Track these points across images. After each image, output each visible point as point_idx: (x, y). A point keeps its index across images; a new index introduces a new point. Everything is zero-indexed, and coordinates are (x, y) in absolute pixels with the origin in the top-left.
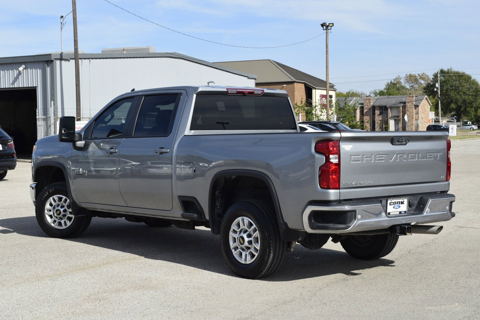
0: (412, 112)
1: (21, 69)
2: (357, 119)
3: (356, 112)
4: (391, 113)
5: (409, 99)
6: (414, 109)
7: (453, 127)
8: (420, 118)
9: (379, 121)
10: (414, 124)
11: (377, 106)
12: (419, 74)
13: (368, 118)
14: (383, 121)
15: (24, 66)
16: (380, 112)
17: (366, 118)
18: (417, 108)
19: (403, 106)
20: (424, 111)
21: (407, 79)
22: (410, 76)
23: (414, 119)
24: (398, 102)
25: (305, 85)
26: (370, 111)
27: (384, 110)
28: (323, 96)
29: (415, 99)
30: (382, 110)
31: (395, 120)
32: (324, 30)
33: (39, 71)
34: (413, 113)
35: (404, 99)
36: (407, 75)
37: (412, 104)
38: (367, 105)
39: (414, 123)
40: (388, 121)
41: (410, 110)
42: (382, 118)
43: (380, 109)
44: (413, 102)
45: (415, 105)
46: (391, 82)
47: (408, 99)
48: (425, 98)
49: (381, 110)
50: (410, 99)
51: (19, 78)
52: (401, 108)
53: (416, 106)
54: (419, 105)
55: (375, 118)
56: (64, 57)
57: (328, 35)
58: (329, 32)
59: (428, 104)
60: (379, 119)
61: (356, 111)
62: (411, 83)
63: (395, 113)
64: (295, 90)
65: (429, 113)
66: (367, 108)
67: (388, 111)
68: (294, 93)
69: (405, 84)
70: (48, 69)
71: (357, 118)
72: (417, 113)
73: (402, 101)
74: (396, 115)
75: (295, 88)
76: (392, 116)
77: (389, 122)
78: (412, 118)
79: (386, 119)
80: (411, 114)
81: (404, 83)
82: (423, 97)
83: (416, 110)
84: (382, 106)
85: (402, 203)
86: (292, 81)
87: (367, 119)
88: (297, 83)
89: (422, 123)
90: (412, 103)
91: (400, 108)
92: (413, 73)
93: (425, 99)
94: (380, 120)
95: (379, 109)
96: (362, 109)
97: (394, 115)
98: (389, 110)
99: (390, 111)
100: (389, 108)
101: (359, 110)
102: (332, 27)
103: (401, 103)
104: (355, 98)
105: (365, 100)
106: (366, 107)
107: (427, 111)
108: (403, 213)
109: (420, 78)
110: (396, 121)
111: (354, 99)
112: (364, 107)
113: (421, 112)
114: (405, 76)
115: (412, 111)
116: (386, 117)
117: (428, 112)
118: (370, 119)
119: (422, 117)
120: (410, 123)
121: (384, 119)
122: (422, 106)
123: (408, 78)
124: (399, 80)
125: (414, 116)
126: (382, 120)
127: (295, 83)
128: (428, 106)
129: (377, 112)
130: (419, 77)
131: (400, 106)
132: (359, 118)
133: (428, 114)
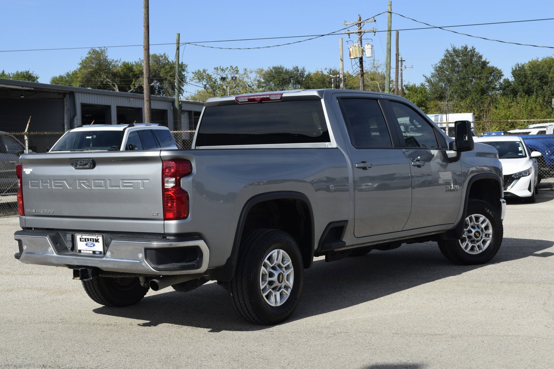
85: (97, 241)
108: (98, 254)
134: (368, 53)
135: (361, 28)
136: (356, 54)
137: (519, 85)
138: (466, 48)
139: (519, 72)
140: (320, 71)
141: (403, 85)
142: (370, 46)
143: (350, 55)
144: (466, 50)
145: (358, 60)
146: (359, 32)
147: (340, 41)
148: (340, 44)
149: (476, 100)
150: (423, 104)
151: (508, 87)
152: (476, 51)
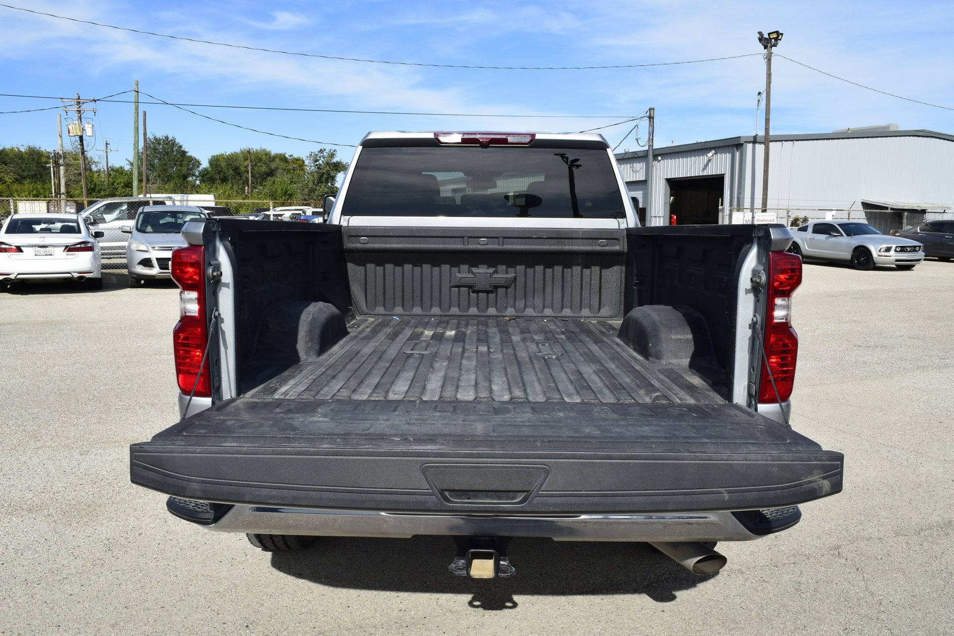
1: (710, 155)
15: (713, 151)
33: (729, 156)
51: (708, 164)
56: (758, 140)
70: (738, 154)
134: (89, 131)
135: (80, 107)
136: (76, 132)
137: (216, 173)
138: (167, 138)
139: (215, 162)
140: (16, 146)
141: (109, 166)
142: (90, 126)
143: (69, 133)
144: (168, 139)
145: (78, 138)
146: (77, 111)
147: (58, 117)
148: (58, 120)
149: (178, 185)
150: (130, 185)
151: (206, 174)
152: (176, 140)
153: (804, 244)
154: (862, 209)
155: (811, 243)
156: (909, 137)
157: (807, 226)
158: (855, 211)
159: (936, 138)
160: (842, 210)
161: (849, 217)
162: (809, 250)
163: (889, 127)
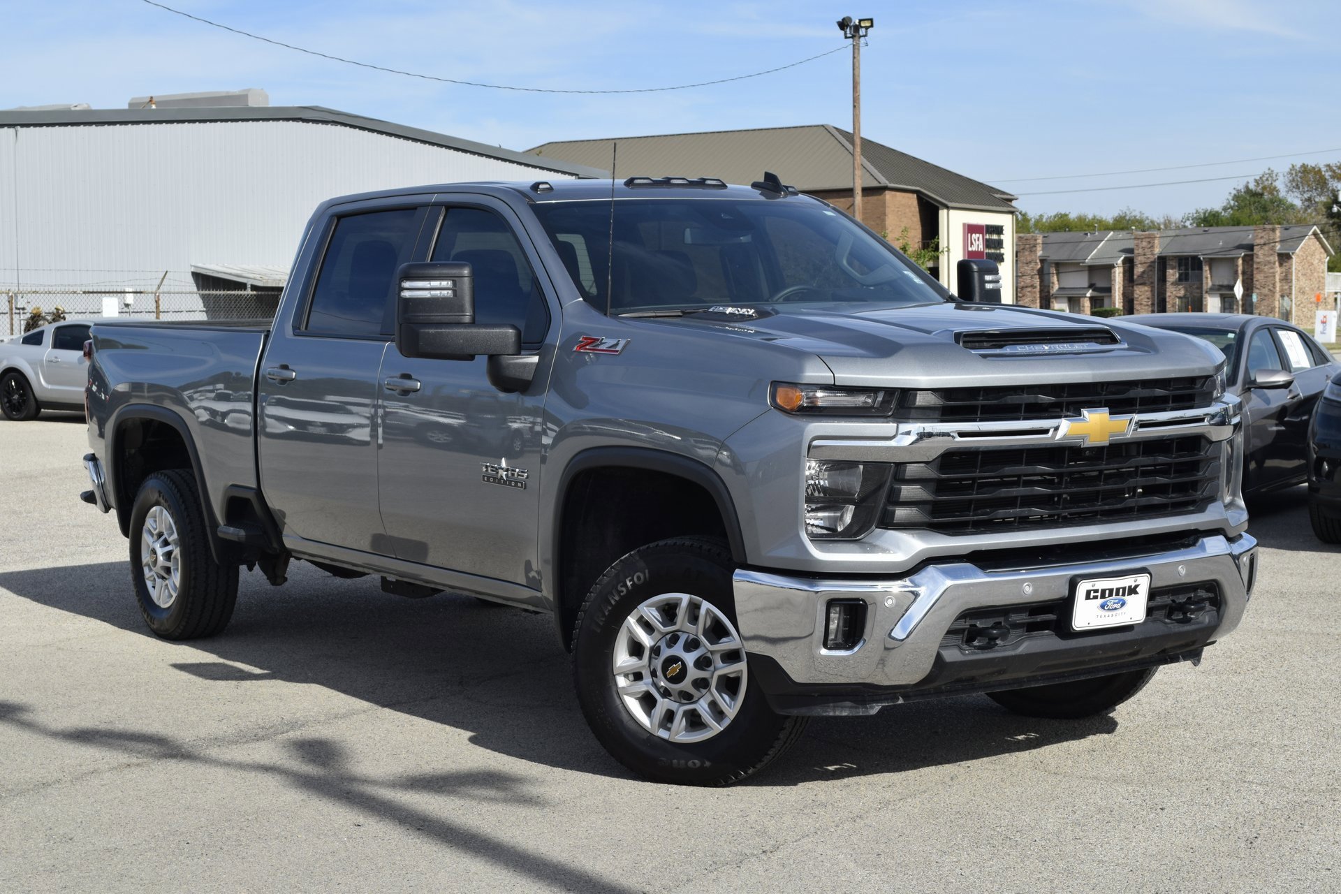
0: (1271, 273)
2: (1115, 293)
3: (1113, 275)
4: (1211, 277)
5: (1262, 237)
6: (1277, 264)
7: (1325, 317)
8: (1294, 292)
9: (1177, 300)
10: (1277, 310)
11: (1170, 256)
12: (1328, 166)
13: (1147, 291)
14: (1188, 298)
16: (1180, 275)
17: (1141, 292)
18: (1286, 262)
19: (1245, 255)
20: (1309, 271)
21: (1293, 180)
22: (1305, 170)
23: (1278, 295)
24: (1231, 246)
25: (918, 196)
26: (1151, 270)
27: (1193, 269)
28: (971, 229)
29: (1280, 237)
30: (1187, 269)
31: (1223, 298)
32: (846, 37)
34: (1275, 276)
35: (1250, 236)
36: (1293, 166)
37: (1271, 252)
38: (1144, 255)
39: (1277, 306)
40: (1204, 300)
41: (1267, 267)
42: (1186, 290)
43: (1180, 265)
44: (1273, 244)
45: (1280, 255)
46: (1247, 187)
47: (1259, 237)
48: (1311, 233)
49: (1183, 268)
50: (1266, 237)
52: (1240, 261)
53: (1284, 258)
54: (1293, 253)
55: (1165, 291)
57: (859, 54)
58: (861, 45)
59: (1322, 250)
60: (1178, 295)
61: (1113, 271)
62: (1308, 191)
63: (1223, 277)
64: (888, 210)
65: (1323, 278)
66: (1143, 262)
67: (1204, 271)
68: (884, 220)
69: (1290, 192)
71: (1115, 290)
72: (1287, 279)
73: (1245, 242)
74: (1226, 283)
75: (887, 205)
76: (1213, 285)
77: (1204, 303)
78: (1270, 290)
79: (1198, 293)
80: (1268, 279)
81: (1285, 189)
82: (1305, 230)
83: (1283, 269)
84: (1186, 258)
86: (878, 185)
87: (1144, 294)
88: (893, 193)
89: (1302, 305)
90: (1273, 249)
91: (1237, 262)
92: (1311, 163)
93: (1313, 237)
94: (1179, 298)
95: (1177, 265)
96: (1129, 264)
97: (1221, 283)
98: (1206, 268)
99: (1208, 272)
100: (1206, 262)
101: (1121, 269)
102: (870, 30)
103: (1240, 247)
104: (1112, 233)
105: (1138, 239)
106: (1140, 258)
107: (1318, 272)
109: (1333, 177)
110: (1226, 299)
111: (1108, 236)
112: (1135, 260)
113: (1300, 275)
114: (1288, 170)
115: (1271, 271)
116: (1197, 288)
117: (1322, 275)
118: (1153, 295)
119: (1301, 289)
120: (1264, 306)
121: (1191, 294)
122: (1302, 256)
123: (1296, 175)
124: (1272, 184)
125: (1278, 285)
126: (1185, 296)
127: (887, 192)
128: (1322, 256)
129: (1172, 275)
130: (1330, 173)
131: (1238, 258)
132: (1121, 292)
133: (1321, 279)
153: (37, 375)
154: (194, 289)
155: (52, 370)
156: (285, 123)
157: (42, 333)
158: (170, 293)
159: (345, 125)
160: (141, 293)
161: (157, 307)
162: (50, 387)
163: (246, 96)
